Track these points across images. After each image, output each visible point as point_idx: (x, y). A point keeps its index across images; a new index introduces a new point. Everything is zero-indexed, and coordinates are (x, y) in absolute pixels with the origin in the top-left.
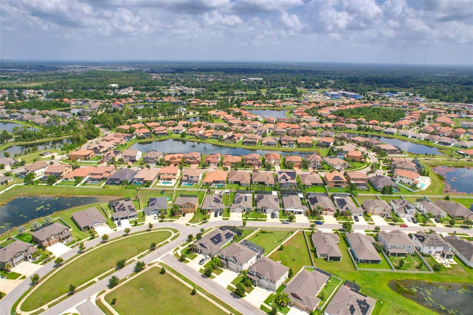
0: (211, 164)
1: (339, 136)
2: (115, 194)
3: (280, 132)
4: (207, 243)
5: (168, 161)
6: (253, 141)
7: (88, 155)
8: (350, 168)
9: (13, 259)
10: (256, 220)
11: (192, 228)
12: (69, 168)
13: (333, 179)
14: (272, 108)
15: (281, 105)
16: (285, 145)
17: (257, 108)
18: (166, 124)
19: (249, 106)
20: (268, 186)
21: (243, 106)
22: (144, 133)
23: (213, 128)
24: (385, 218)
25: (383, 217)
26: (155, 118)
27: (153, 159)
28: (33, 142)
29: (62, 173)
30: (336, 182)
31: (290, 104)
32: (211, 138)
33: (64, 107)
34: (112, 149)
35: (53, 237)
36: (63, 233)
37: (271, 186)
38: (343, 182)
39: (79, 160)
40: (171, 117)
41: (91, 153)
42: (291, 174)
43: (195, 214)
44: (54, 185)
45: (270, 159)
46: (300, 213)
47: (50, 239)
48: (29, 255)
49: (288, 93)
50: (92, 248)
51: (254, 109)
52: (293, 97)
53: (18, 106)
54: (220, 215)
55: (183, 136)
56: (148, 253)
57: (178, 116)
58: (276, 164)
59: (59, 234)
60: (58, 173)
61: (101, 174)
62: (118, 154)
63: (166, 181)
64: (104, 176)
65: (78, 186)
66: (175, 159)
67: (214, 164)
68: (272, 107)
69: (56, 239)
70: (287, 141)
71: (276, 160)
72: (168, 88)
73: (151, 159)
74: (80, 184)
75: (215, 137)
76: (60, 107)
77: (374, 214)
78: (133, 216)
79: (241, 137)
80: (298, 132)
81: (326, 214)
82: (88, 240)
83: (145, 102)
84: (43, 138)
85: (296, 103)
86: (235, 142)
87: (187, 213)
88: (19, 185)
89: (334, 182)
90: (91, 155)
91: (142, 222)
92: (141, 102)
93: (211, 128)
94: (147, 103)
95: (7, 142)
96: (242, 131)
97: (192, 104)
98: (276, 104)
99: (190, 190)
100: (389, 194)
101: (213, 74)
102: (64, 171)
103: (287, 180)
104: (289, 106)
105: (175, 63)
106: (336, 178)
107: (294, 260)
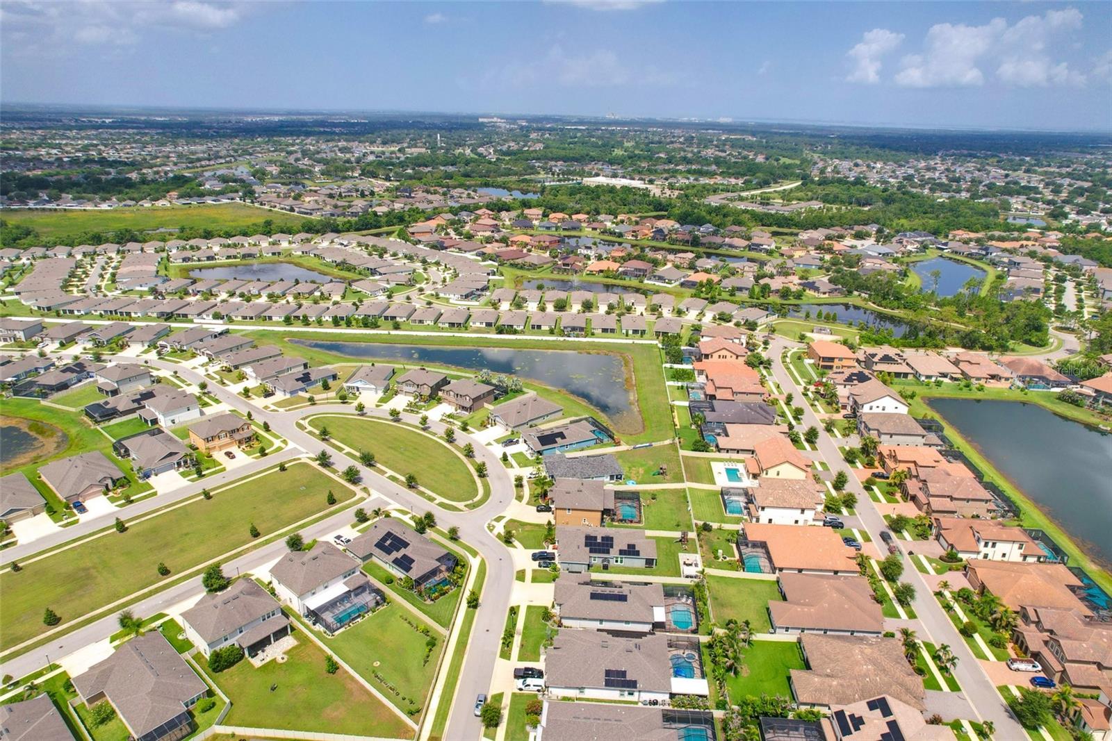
7: (830, 359)
29: (707, 356)
54: (539, 564)
67: (945, 545)
102: (716, 356)
107: (273, 689)
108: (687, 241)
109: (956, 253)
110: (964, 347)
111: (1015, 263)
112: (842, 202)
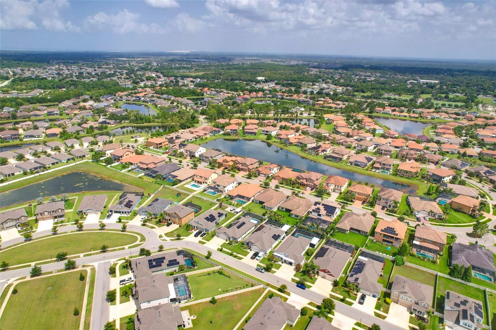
0: (261, 175)
1: (473, 171)
2: (142, 186)
3: (386, 151)
4: (141, 263)
5: (221, 163)
6: (339, 156)
7: (161, 144)
8: (441, 219)
9: (3, 224)
10: (231, 255)
11: (161, 241)
12: (131, 153)
13: (382, 230)
14: (414, 119)
15: (429, 117)
16: (378, 168)
17: (394, 117)
18: (264, 123)
19: (384, 113)
20: (293, 216)
21: (377, 112)
22: (231, 130)
23: (310, 134)
24: (413, 315)
25: (411, 313)
26: (263, 115)
27: (208, 158)
28: (141, 125)
29: (121, 157)
30: (386, 235)
31: (445, 116)
32: (296, 145)
33: (198, 96)
34: (190, 141)
35: (46, 213)
36: (57, 212)
37: (296, 218)
38: (397, 239)
39: (152, 147)
40: (281, 116)
41: (164, 142)
42: (329, 208)
43: (180, 226)
44: (109, 166)
45: (328, 183)
46: (291, 264)
47: (43, 214)
48: (19, 224)
49: (459, 101)
50: (66, 233)
51: (391, 118)
52: (460, 107)
53: (163, 92)
54: (201, 236)
55: (269, 139)
56: (97, 253)
57: (288, 116)
58: (336, 191)
59: (53, 212)
60: (118, 156)
61: (147, 165)
62: (182, 147)
63: (196, 184)
64: (149, 166)
65: (123, 171)
66: (227, 162)
67: (264, 175)
68: (414, 117)
69: (49, 216)
70: (382, 165)
71: (337, 186)
72: (313, 85)
73: (206, 157)
74: (126, 170)
75: (299, 144)
76: (195, 96)
77: (399, 303)
78: (125, 212)
79: (329, 149)
80: (412, 155)
81: (324, 277)
82: (72, 224)
83: (273, 97)
84: (151, 123)
85: (454, 116)
86: (317, 155)
87: (174, 224)
88: (88, 161)
89: (382, 235)
90: (163, 144)
91: (127, 221)
92: (269, 97)
93: (309, 133)
94: (274, 99)
95: (124, 122)
96: (340, 143)
97: (317, 104)
98: (422, 115)
99: (205, 199)
100: (462, 279)
101: (380, 73)
102: (125, 155)
103: (319, 215)
104: (441, 119)
105: (351, 58)
106: (390, 230)
107: (211, 322)
108: (9, 118)
109: (128, 100)
110: (182, 129)
111: (153, 100)
112: (50, 88)
